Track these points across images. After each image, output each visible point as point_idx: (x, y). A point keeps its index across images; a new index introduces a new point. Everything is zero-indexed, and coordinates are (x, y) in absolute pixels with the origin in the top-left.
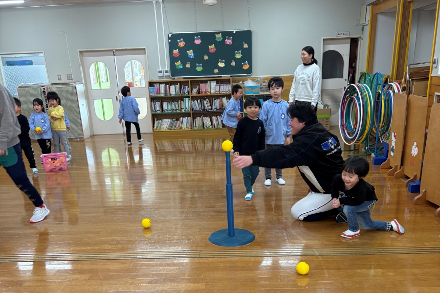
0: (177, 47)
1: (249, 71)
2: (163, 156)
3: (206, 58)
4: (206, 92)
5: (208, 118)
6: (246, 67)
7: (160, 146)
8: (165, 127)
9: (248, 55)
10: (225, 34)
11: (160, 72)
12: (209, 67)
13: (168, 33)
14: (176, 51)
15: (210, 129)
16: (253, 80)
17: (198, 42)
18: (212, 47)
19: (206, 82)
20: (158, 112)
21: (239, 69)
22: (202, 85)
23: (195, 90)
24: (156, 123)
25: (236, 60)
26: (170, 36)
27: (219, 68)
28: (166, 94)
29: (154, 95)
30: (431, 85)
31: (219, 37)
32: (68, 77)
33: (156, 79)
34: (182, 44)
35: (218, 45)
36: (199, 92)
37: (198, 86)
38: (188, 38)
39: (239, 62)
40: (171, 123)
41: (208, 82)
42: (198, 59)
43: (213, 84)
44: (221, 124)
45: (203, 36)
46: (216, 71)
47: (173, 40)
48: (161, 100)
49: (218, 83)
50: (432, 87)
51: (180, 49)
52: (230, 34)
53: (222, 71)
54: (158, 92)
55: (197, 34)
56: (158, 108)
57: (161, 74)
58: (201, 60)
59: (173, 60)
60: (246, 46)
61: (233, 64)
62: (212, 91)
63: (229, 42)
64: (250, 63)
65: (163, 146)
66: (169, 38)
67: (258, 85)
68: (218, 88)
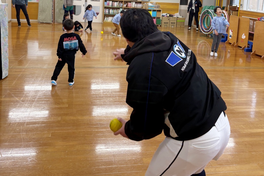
2: (106, 34)
4: (130, 7)
7: (106, 29)
8: (110, 20)
16: (151, 3)
19: (131, 2)
20: (107, 13)
22: (129, 3)
23: (125, 6)
24: (105, 18)
28: (112, 6)
29: (106, 6)
30: (240, 13)
36: (127, 6)
37: (127, 4)
41: (132, 2)
43: (134, 3)
48: (109, 8)
49: (136, 3)
50: (240, 14)
54: (108, 4)
62: (133, 6)
65: (107, 29)
67: (154, 5)
68: (136, 5)
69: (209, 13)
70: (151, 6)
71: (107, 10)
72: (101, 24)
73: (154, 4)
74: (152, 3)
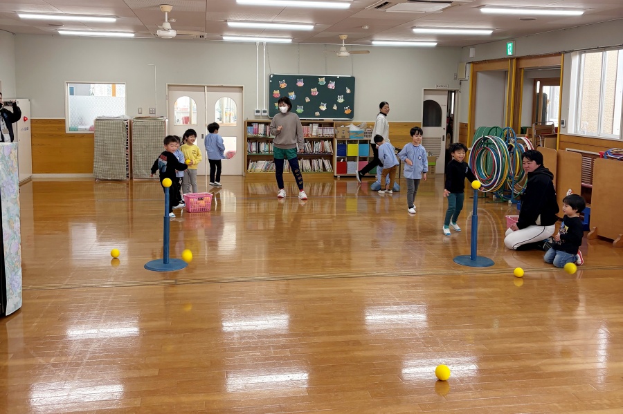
0: (278, 87)
1: (351, 116)
2: (254, 202)
3: (308, 100)
5: (308, 161)
6: (347, 111)
7: (252, 189)
8: (260, 169)
9: (350, 101)
10: (328, 79)
11: (258, 112)
12: (311, 109)
13: (269, 73)
14: (277, 92)
15: (309, 173)
16: (355, 124)
17: (300, 84)
18: (314, 91)
19: (308, 124)
20: (254, 153)
21: (340, 113)
24: (251, 164)
25: (338, 104)
26: (272, 76)
27: (321, 111)
28: (265, 134)
29: (251, 135)
30: (560, 141)
31: (322, 82)
32: (150, 111)
33: (252, 119)
34: (283, 85)
35: (320, 88)
38: (291, 80)
39: (341, 106)
40: (267, 165)
41: (311, 125)
42: (300, 101)
43: (316, 127)
44: (321, 167)
45: (306, 79)
46: (317, 114)
47: (274, 81)
48: (258, 141)
49: (320, 125)
50: (561, 143)
51: (282, 90)
52: (334, 79)
53: (323, 114)
54: (256, 131)
55: (300, 77)
56: (254, 149)
57: (259, 114)
58: (303, 103)
59: (272, 100)
60: (348, 91)
61: (335, 108)
62: (314, 134)
63: (332, 86)
64: (352, 108)
65: (256, 189)
66: (270, 79)
67: (363, 130)
68: (320, 131)
69: (490, 144)
70: (356, 132)
71: (254, 144)
72: (240, 178)
73: (362, 127)
74: (357, 125)
